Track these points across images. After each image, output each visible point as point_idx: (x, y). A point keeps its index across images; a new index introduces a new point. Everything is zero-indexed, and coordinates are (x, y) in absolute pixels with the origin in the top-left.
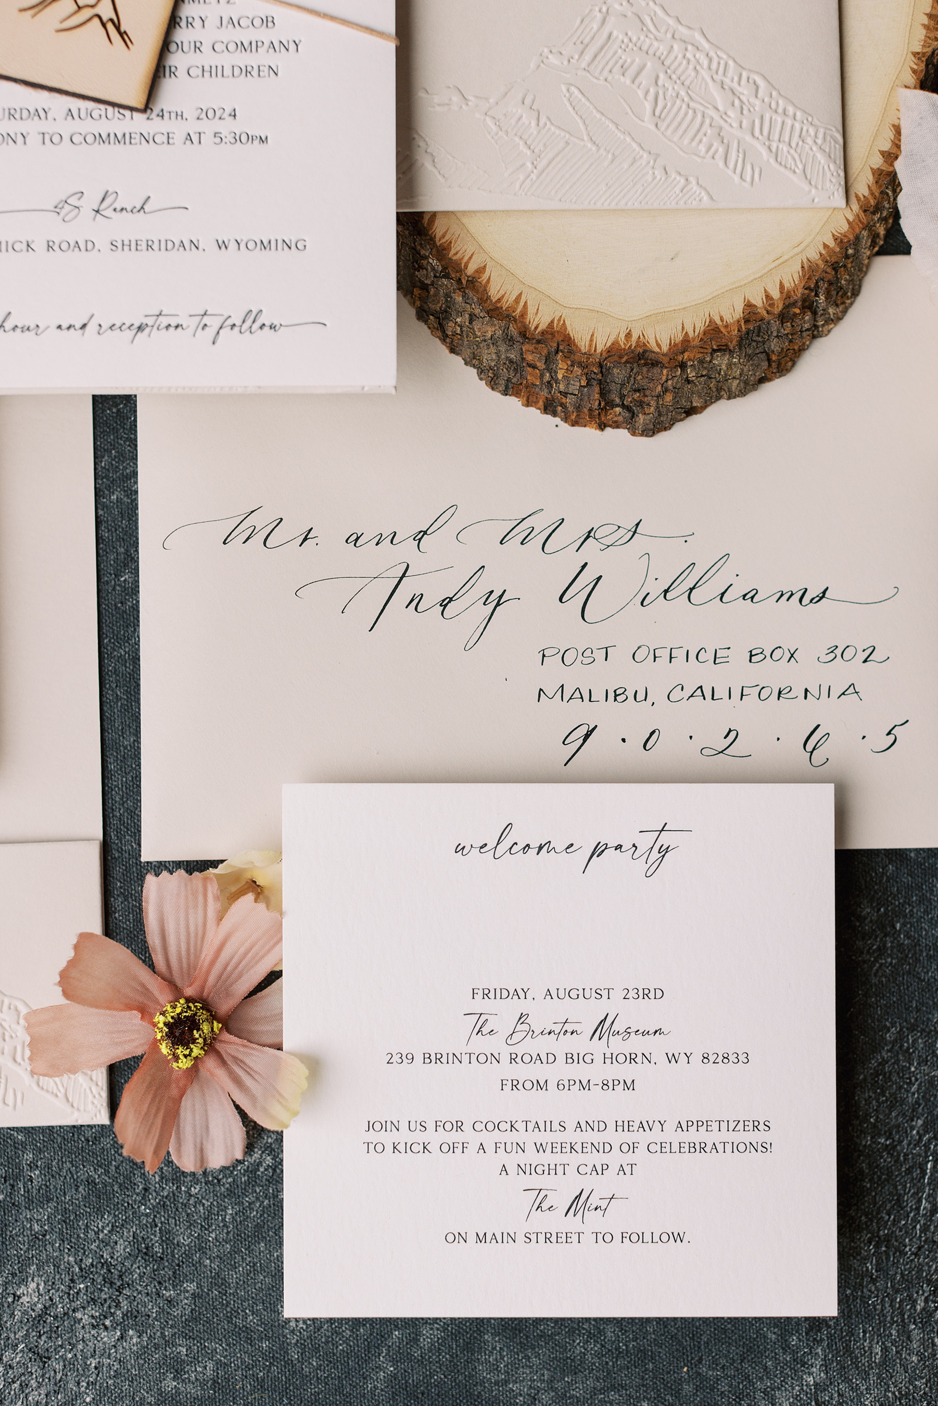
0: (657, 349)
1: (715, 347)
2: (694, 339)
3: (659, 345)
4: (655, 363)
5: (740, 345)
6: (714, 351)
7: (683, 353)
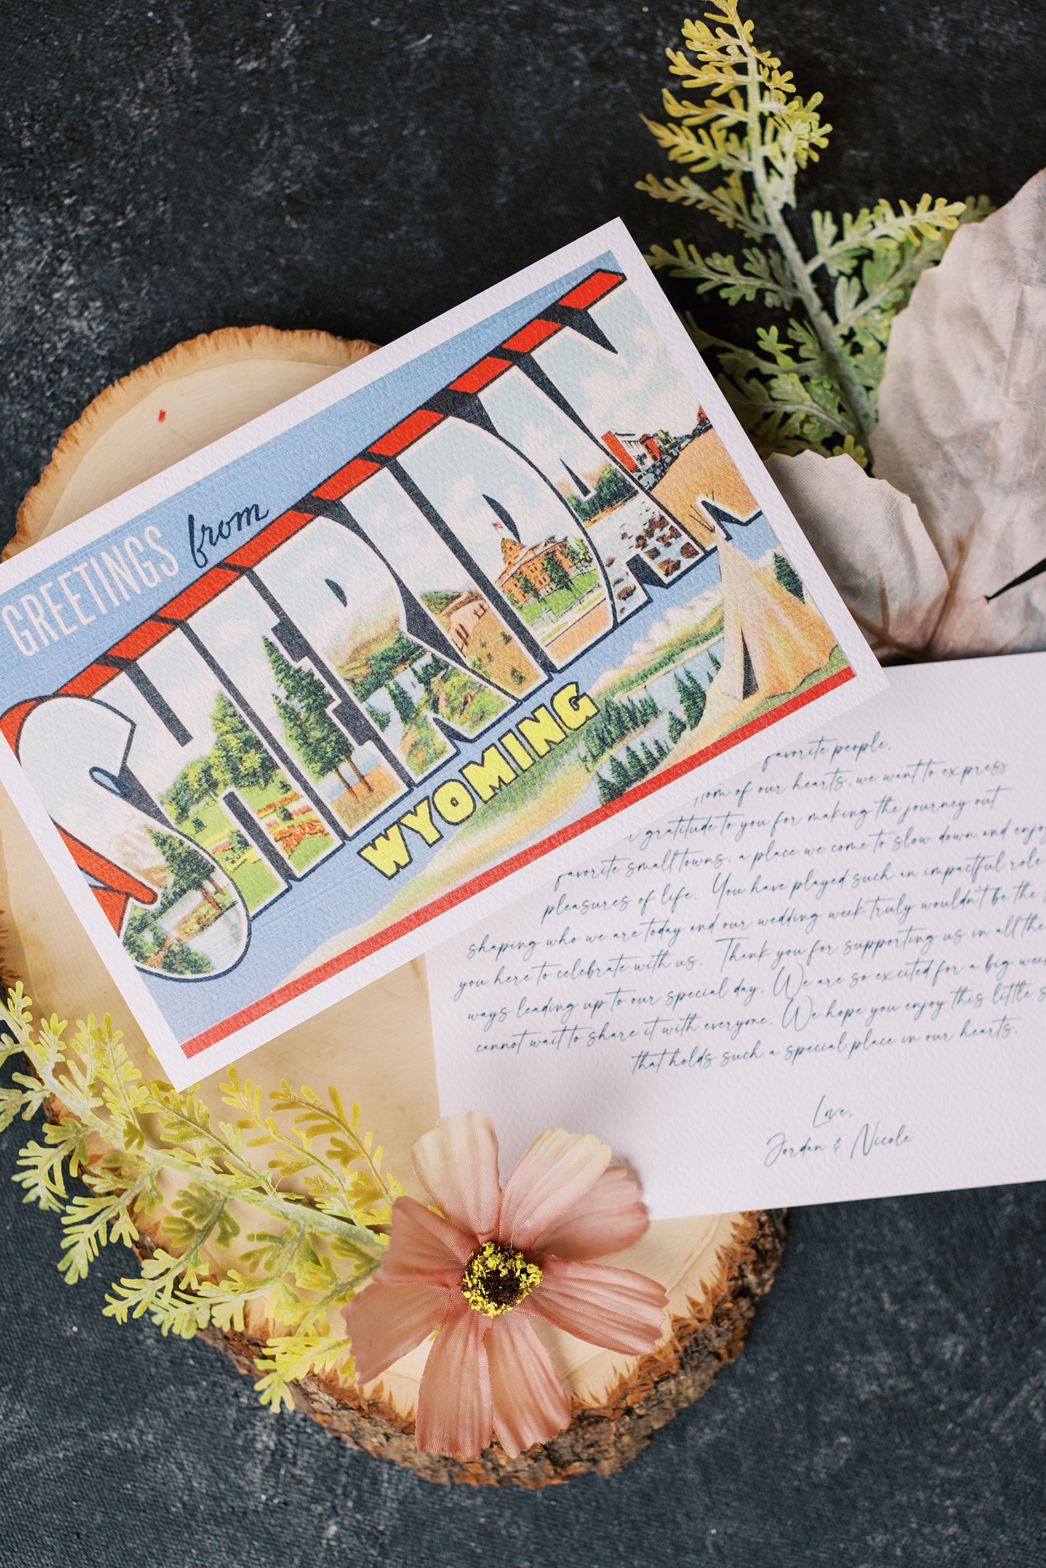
0: (595, 1405)
1: (656, 1379)
2: (631, 1379)
3: (596, 1400)
4: (599, 1419)
5: (682, 1366)
6: (657, 1383)
7: (624, 1398)
